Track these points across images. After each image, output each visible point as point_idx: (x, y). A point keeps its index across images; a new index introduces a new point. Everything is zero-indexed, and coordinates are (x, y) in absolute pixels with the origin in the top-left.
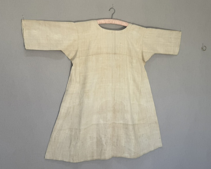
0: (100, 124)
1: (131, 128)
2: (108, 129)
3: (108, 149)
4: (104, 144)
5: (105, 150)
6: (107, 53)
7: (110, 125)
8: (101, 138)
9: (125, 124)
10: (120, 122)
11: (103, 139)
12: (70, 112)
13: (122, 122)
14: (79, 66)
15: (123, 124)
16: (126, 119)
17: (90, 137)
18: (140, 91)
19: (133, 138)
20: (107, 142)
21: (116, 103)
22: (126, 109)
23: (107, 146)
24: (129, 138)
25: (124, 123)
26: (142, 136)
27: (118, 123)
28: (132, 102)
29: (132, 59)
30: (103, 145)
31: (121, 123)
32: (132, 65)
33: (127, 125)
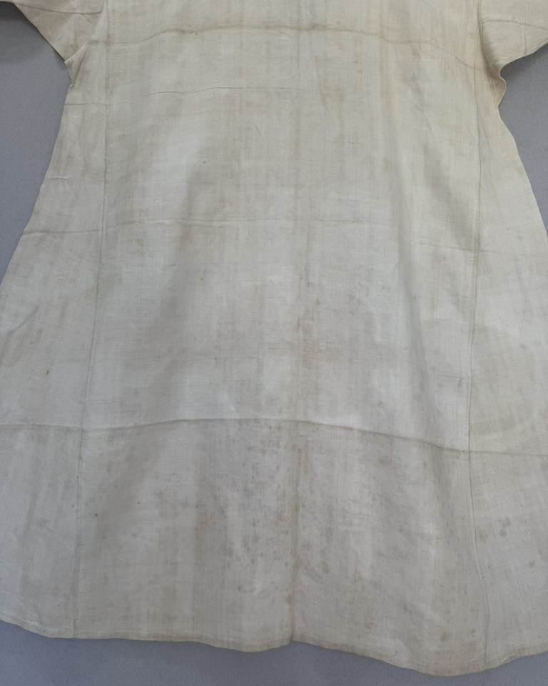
0: (222, 420)
1: (413, 459)
2: (264, 452)
3: (258, 586)
4: (238, 547)
5: (239, 589)
6: (267, 26)
7: (279, 428)
8: (222, 511)
9: (375, 434)
10: (340, 421)
11: (233, 514)
12: (40, 331)
13: (354, 420)
14: (107, 87)
15: (364, 432)
16: (380, 404)
17: (160, 494)
18: (478, 241)
19: (430, 527)
20: (256, 540)
21: (318, 303)
22: (378, 339)
23: (253, 561)
24: (401, 530)
25: (367, 428)
26: (503, 534)
27: (333, 427)
28: (424, 315)
29: (416, 53)
30: (231, 553)
31: (350, 429)
32: (418, 91)
33: (390, 438)
